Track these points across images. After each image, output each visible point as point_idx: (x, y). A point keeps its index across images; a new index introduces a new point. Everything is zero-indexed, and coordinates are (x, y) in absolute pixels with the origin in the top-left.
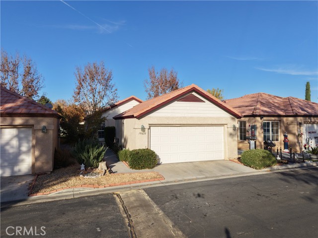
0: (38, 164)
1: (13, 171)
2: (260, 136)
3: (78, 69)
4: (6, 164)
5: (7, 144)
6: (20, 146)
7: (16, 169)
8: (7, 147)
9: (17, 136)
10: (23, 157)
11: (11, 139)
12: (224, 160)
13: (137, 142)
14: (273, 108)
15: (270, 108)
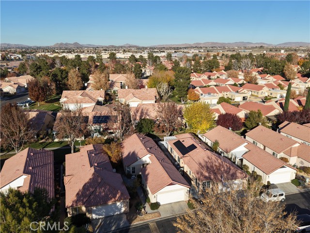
0: (126, 210)
4: (118, 211)
5: (118, 206)
7: (121, 211)
12: (183, 201)
13: (153, 200)
14: (211, 172)
15: (209, 173)
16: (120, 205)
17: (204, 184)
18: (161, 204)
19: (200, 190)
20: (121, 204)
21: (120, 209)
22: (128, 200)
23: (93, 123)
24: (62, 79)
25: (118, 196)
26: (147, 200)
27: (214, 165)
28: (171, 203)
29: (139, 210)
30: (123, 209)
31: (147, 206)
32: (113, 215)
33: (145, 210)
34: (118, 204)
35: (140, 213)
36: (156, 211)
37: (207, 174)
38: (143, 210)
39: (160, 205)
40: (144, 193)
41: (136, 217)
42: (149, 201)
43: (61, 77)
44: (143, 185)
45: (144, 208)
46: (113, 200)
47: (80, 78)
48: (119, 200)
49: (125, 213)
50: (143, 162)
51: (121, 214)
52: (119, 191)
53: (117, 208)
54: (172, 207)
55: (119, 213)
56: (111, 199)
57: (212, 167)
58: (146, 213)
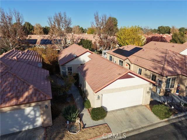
0: (46, 122)
1: (34, 126)
2: (163, 86)
3: (49, 19)
4: (29, 123)
5: (29, 114)
6: (35, 114)
7: (35, 124)
8: (29, 116)
9: (33, 110)
10: (37, 119)
11: (30, 111)
12: (141, 105)
13: (95, 104)
14: (175, 66)
15: (173, 67)
16: (32, 113)
17: (167, 82)
18: (109, 109)
19: (162, 90)
20: (35, 111)
21: (34, 120)
22: (48, 103)
23: (40, 44)
24: (30, 30)
25: (26, 94)
26: (86, 104)
27: (174, 59)
28: (124, 109)
29: (70, 121)
30: (40, 121)
31: (86, 113)
32: (20, 132)
33: (81, 120)
34: (28, 110)
35: (71, 128)
36: (100, 122)
37: (170, 69)
38: (78, 121)
39: (107, 112)
40: (82, 95)
41: (64, 136)
42: (89, 106)
43: (29, 29)
44: (81, 85)
45: (80, 117)
46: (14, 101)
47: (42, 30)
48: (28, 102)
49: (44, 127)
50: (81, 62)
51: (36, 129)
52: (31, 87)
53: (26, 118)
54: (127, 115)
55: (31, 127)
56: (10, 99)
57: (172, 61)
58: (84, 127)
